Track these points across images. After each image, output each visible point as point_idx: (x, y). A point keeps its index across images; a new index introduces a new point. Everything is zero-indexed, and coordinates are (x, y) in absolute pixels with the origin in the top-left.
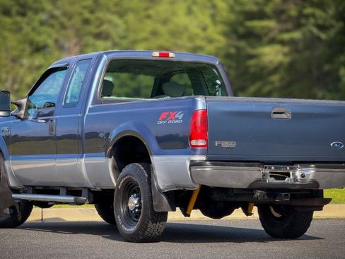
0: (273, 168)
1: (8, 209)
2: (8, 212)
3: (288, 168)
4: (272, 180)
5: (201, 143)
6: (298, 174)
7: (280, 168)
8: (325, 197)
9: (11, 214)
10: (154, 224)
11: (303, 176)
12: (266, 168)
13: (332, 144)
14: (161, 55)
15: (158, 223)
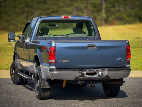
0: (88, 71)
1: (19, 78)
2: (19, 79)
3: (95, 70)
4: (87, 76)
5: (53, 61)
6: (100, 73)
7: (91, 71)
8: (123, 80)
9: (20, 80)
10: (44, 93)
11: (102, 74)
12: (84, 71)
13: (117, 59)
14: (65, 18)
15: (46, 92)
